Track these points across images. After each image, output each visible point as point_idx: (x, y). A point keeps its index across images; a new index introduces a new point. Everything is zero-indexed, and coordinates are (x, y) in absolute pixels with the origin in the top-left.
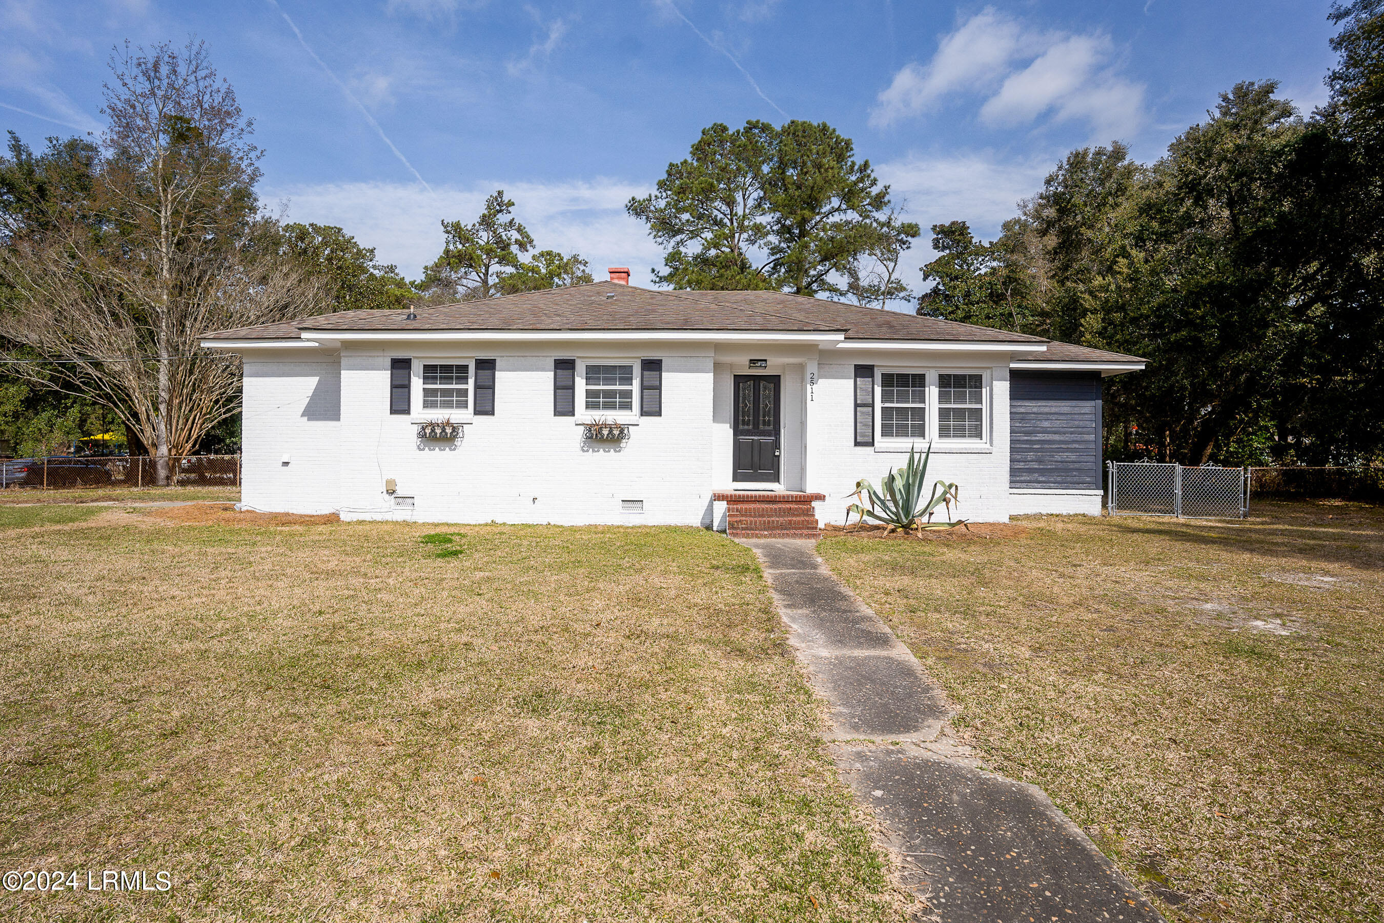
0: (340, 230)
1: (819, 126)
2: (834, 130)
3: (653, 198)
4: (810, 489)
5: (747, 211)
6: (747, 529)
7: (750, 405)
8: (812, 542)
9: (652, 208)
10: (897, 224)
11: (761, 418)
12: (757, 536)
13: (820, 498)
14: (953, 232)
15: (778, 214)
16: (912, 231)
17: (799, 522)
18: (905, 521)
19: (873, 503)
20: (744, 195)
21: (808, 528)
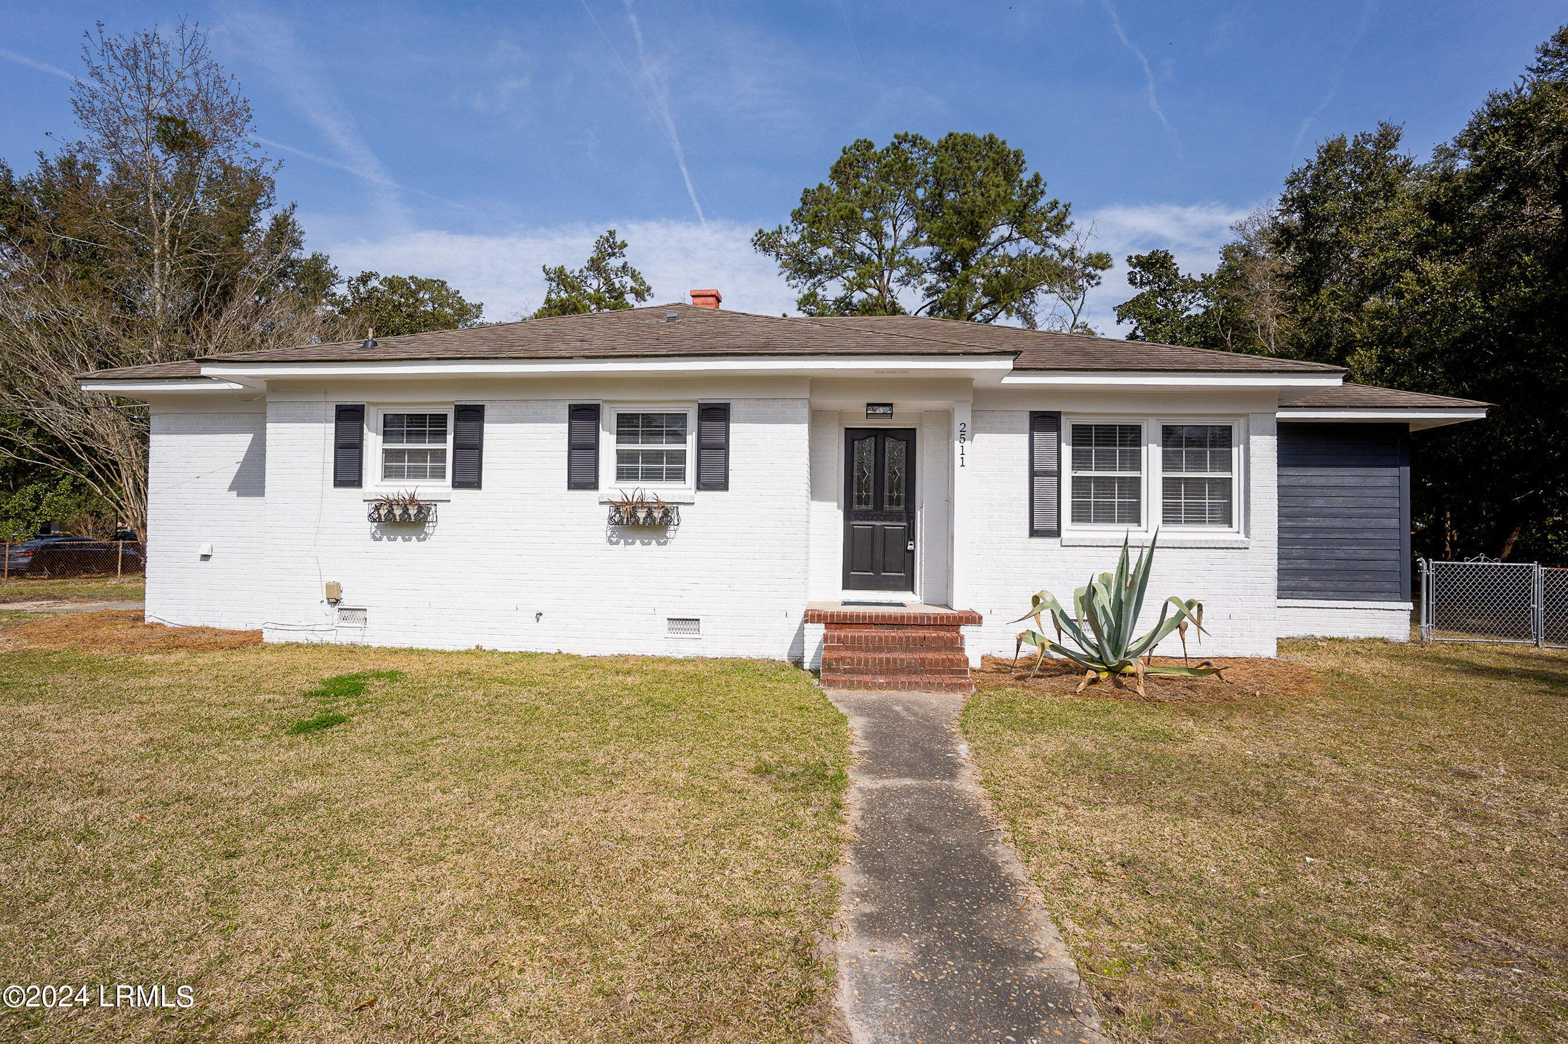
0: (443, 283)
1: (984, 139)
2: (1004, 143)
3: (784, 230)
4: (960, 604)
5: (899, 244)
6: (851, 671)
7: (870, 474)
8: (957, 699)
9: (783, 242)
10: (1082, 254)
11: (887, 494)
12: (867, 686)
13: (974, 619)
14: (1153, 265)
15: (937, 249)
16: (1102, 261)
17: (937, 661)
18: (1114, 662)
19: (1059, 630)
20: (894, 226)
21: (952, 672)
